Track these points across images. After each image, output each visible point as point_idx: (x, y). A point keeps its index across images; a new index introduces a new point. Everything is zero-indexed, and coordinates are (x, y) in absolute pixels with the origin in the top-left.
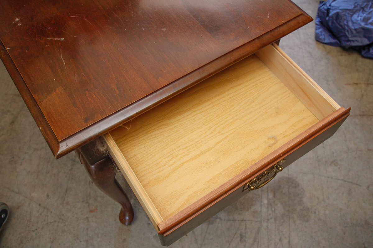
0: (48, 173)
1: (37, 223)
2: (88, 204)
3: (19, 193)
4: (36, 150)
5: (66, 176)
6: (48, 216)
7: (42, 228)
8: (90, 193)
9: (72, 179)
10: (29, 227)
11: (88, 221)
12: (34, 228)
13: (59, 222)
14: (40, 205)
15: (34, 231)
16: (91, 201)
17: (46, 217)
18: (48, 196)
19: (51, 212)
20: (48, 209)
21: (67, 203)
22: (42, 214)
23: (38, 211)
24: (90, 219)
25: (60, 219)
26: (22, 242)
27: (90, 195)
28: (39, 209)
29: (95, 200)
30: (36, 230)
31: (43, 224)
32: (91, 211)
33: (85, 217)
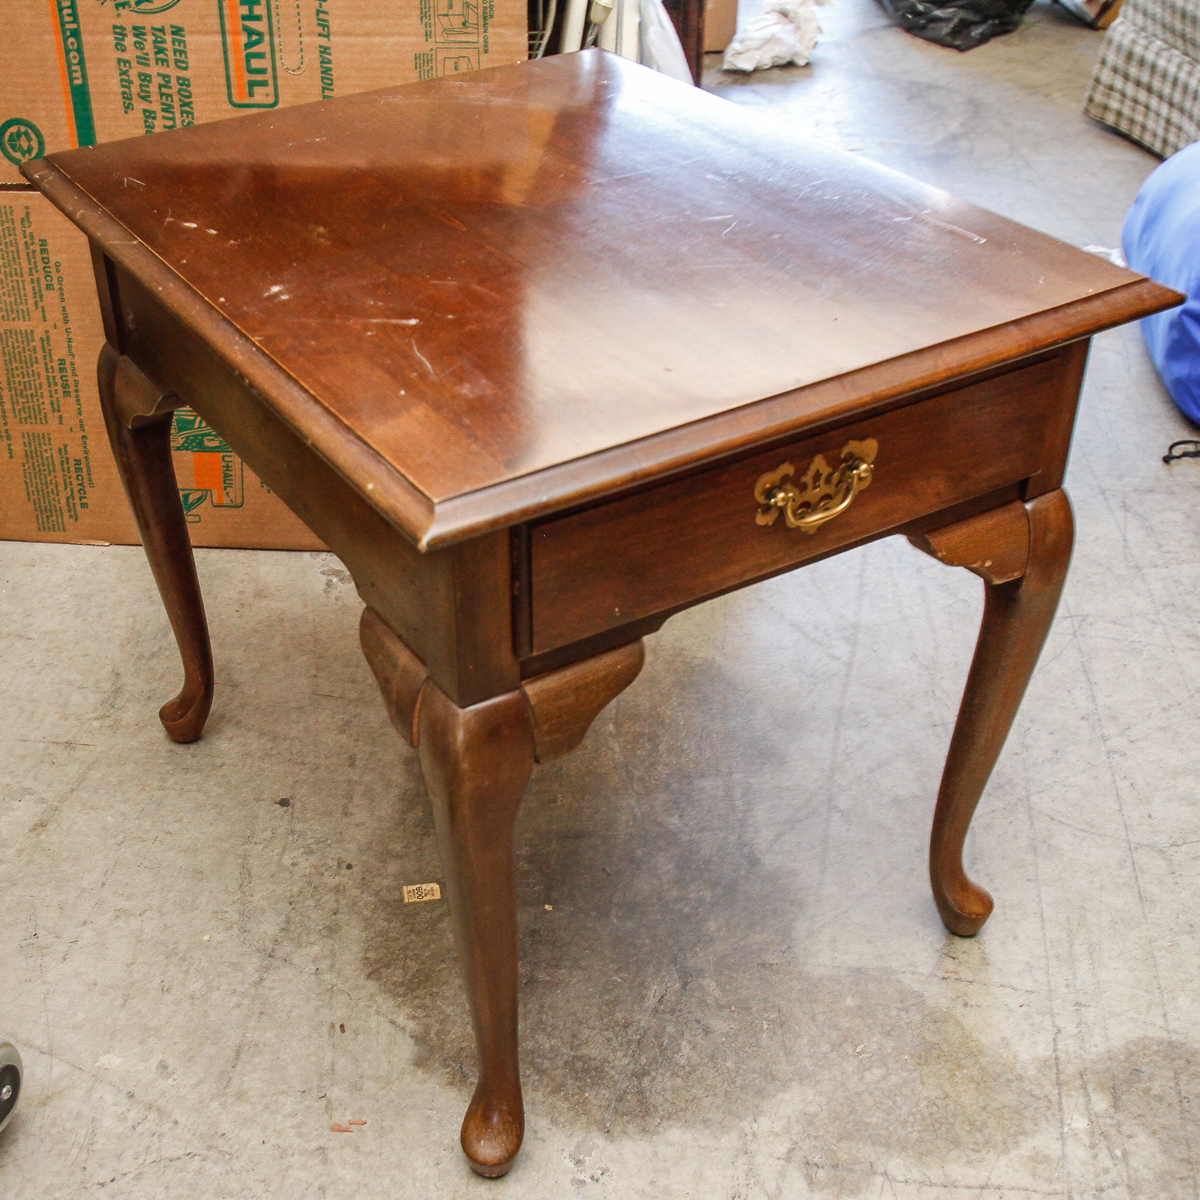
0: (165, 990)
1: (119, 1157)
2: (323, 1102)
3: (50, 1053)
4: (123, 913)
5: (239, 1005)
6: (161, 1135)
7: (138, 1177)
8: (333, 1064)
9: (261, 1013)
10: (85, 1168)
11: (325, 1161)
12: (103, 1175)
13: (204, 1160)
14: (131, 1096)
15: (102, 1185)
16: (336, 1093)
17: (155, 1139)
18: (163, 1066)
19: (176, 1123)
20: (160, 1112)
21: (240, 1096)
22: (139, 1129)
23: (123, 1118)
24: (332, 1155)
25: (209, 1148)
27: (333, 1070)
28: (129, 1110)
29: (356, 1088)
30: (112, 1181)
31: (141, 1161)
32: (337, 1129)
33: (314, 1145)
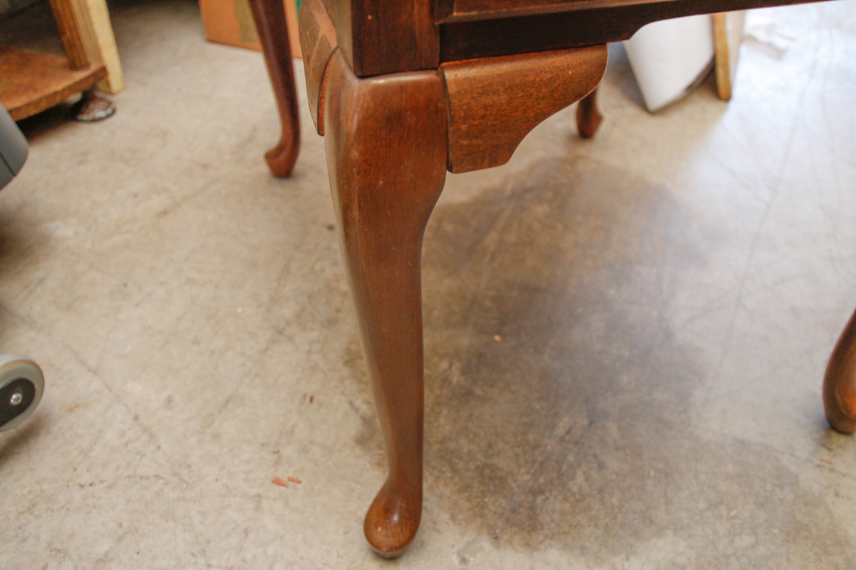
0: (196, 342)
1: (104, 466)
2: (275, 457)
3: (95, 372)
4: (191, 282)
5: (243, 365)
6: (143, 455)
7: (111, 487)
8: (294, 426)
9: (257, 375)
10: (75, 470)
11: (258, 508)
12: (86, 478)
13: (166, 484)
14: (136, 418)
15: (82, 486)
16: (288, 451)
17: (138, 458)
18: (169, 400)
19: (159, 447)
20: (152, 436)
21: (216, 437)
22: (130, 446)
23: (122, 434)
24: (265, 504)
25: (175, 474)
26: (33, 505)
27: (292, 432)
28: (129, 429)
29: (304, 450)
30: (91, 485)
31: (119, 473)
32: (277, 482)
33: (254, 491)
